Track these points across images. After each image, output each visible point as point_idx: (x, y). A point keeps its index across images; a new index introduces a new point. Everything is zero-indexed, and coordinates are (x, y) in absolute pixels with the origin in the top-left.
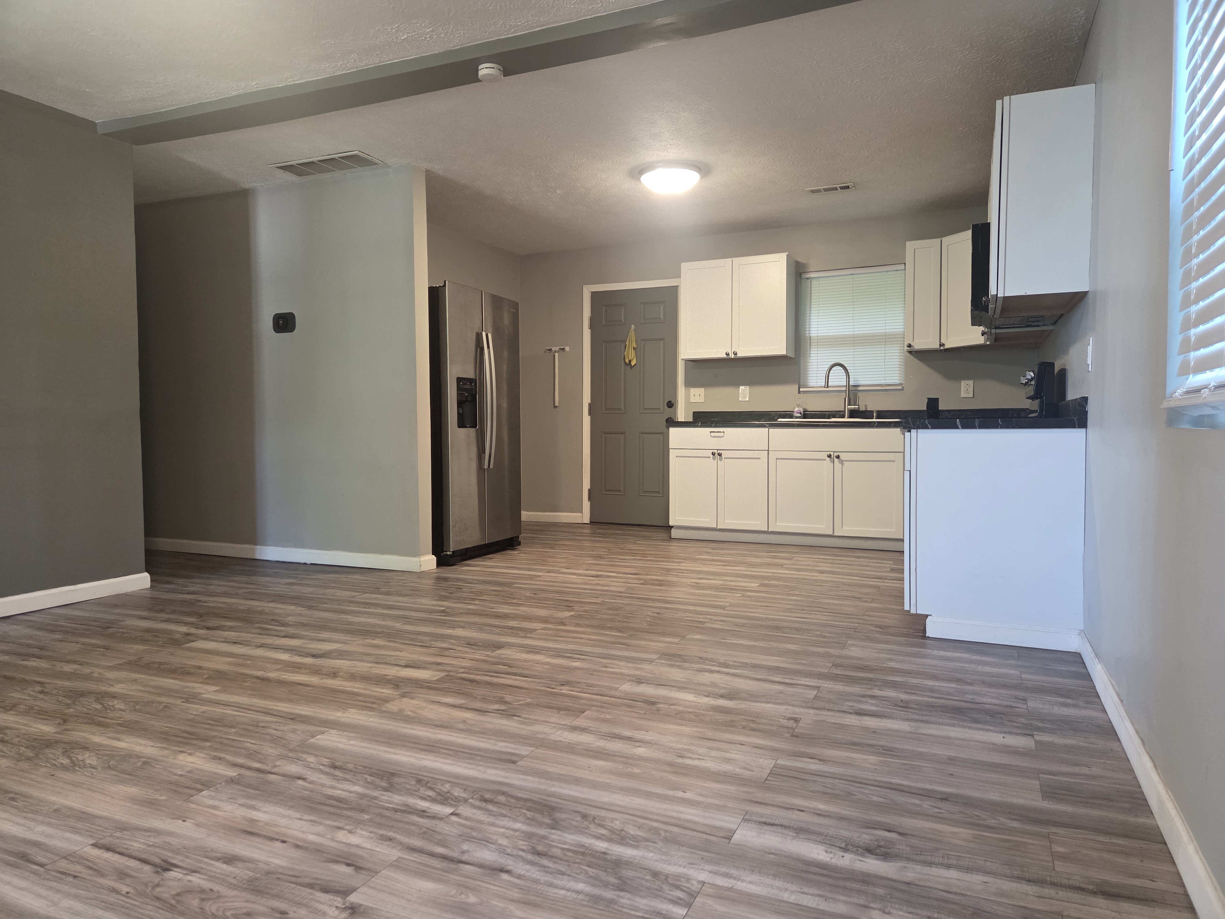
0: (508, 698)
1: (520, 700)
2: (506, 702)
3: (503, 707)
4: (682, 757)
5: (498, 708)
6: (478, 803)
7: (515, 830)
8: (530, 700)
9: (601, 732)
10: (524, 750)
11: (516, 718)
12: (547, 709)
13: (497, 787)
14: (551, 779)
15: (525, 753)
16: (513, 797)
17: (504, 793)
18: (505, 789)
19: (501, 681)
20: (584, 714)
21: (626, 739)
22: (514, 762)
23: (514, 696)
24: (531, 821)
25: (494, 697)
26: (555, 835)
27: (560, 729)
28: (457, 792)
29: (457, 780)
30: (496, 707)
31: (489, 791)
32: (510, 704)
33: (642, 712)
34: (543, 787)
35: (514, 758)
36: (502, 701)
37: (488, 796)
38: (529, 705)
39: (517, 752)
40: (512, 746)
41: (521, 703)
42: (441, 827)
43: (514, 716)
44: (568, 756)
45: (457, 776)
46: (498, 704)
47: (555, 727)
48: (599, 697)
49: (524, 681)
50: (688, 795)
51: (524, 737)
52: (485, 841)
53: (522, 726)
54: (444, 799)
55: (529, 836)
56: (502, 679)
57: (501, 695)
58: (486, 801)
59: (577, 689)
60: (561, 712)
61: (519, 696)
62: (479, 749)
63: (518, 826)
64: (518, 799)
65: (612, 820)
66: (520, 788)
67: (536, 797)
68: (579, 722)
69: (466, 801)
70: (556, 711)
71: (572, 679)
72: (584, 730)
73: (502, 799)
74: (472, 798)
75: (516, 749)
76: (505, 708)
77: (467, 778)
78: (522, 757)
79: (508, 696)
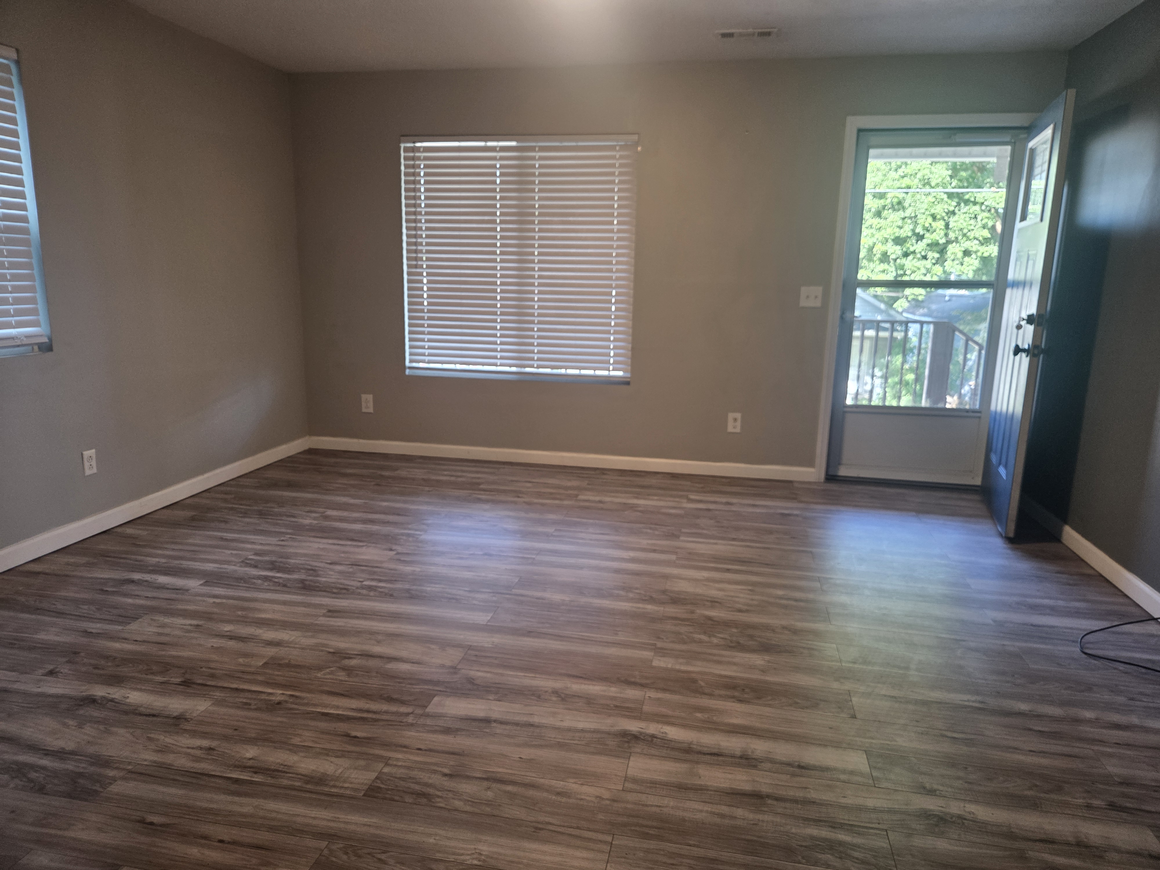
0: (342, 676)
1: (329, 674)
2: (343, 669)
3: (346, 662)
4: (198, 625)
5: (350, 660)
6: (349, 587)
7: (326, 577)
8: (319, 675)
9: (254, 642)
10: (322, 620)
11: (331, 650)
12: (300, 664)
13: (338, 596)
14: (302, 603)
15: (321, 618)
16: (328, 592)
17: (334, 593)
18: (334, 595)
19: (355, 703)
20: (264, 661)
21: (236, 637)
22: (329, 611)
23: (336, 679)
24: (318, 582)
25: (357, 675)
26: (303, 577)
27: (291, 643)
28: (364, 592)
29: (367, 598)
30: (353, 662)
31: (344, 594)
32: (339, 668)
33: (204, 669)
34: (309, 598)
35: (330, 614)
36: (349, 671)
37: (344, 591)
38: (320, 669)
39: (328, 619)
40: (332, 623)
41: (328, 670)
42: (367, 576)
43: (334, 653)
44: (286, 619)
45: (368, 600)
46: (352, 667)
47: (296, 644)
48: (242, 687)
49: (326, 706)
50: (212, 600)
51: (323, 631)
52: (341, 572)
53: (325, 642)
54: (370, 588)
55: (318, 576)
56: (354, 706)
57: (351, 679)
58: (345, 589)
59: (264, 697)
60: (287, 661)
61: (331, 679)
62: (358, 618)
63: (324, 579)
64: (325, 591)
65: (269, 585)
66: (324, 596)
67: (314, 593)
68: (271, 651)
69: (357, 588)
70: (293, 662)
71: (265, 716)
72: (270, 643)
73: (335, 591)
74: (354, 590)
75: (328, 621)
76: (343, 661)
77: (361, 599)
78: (324, 615)
79: (343, 678)
